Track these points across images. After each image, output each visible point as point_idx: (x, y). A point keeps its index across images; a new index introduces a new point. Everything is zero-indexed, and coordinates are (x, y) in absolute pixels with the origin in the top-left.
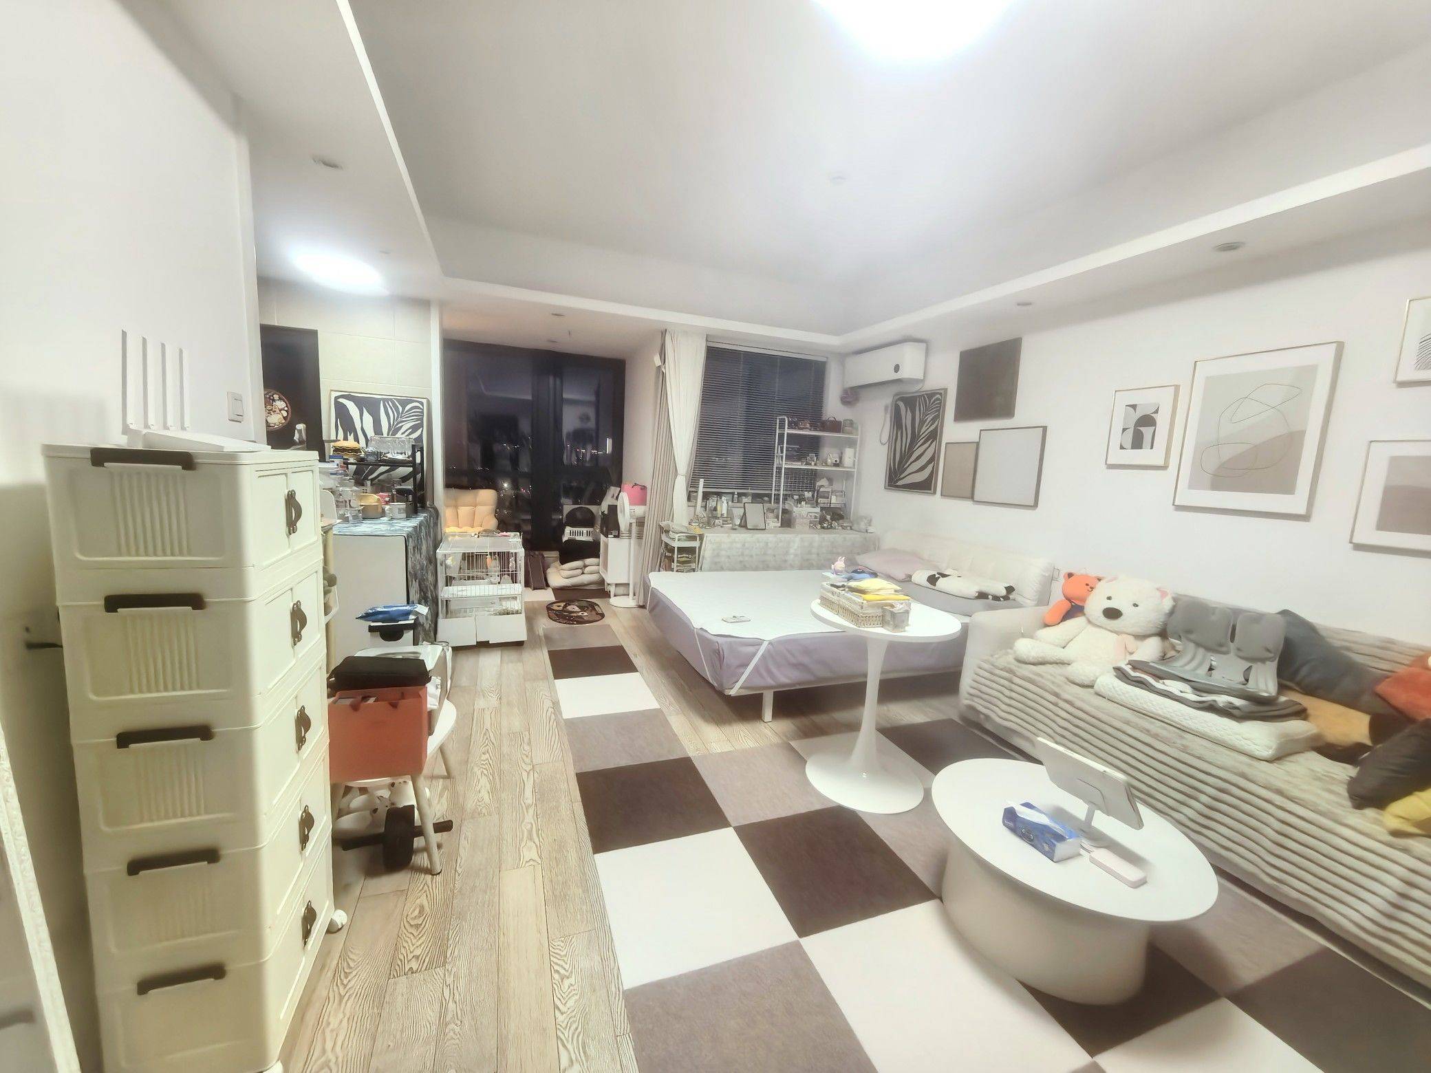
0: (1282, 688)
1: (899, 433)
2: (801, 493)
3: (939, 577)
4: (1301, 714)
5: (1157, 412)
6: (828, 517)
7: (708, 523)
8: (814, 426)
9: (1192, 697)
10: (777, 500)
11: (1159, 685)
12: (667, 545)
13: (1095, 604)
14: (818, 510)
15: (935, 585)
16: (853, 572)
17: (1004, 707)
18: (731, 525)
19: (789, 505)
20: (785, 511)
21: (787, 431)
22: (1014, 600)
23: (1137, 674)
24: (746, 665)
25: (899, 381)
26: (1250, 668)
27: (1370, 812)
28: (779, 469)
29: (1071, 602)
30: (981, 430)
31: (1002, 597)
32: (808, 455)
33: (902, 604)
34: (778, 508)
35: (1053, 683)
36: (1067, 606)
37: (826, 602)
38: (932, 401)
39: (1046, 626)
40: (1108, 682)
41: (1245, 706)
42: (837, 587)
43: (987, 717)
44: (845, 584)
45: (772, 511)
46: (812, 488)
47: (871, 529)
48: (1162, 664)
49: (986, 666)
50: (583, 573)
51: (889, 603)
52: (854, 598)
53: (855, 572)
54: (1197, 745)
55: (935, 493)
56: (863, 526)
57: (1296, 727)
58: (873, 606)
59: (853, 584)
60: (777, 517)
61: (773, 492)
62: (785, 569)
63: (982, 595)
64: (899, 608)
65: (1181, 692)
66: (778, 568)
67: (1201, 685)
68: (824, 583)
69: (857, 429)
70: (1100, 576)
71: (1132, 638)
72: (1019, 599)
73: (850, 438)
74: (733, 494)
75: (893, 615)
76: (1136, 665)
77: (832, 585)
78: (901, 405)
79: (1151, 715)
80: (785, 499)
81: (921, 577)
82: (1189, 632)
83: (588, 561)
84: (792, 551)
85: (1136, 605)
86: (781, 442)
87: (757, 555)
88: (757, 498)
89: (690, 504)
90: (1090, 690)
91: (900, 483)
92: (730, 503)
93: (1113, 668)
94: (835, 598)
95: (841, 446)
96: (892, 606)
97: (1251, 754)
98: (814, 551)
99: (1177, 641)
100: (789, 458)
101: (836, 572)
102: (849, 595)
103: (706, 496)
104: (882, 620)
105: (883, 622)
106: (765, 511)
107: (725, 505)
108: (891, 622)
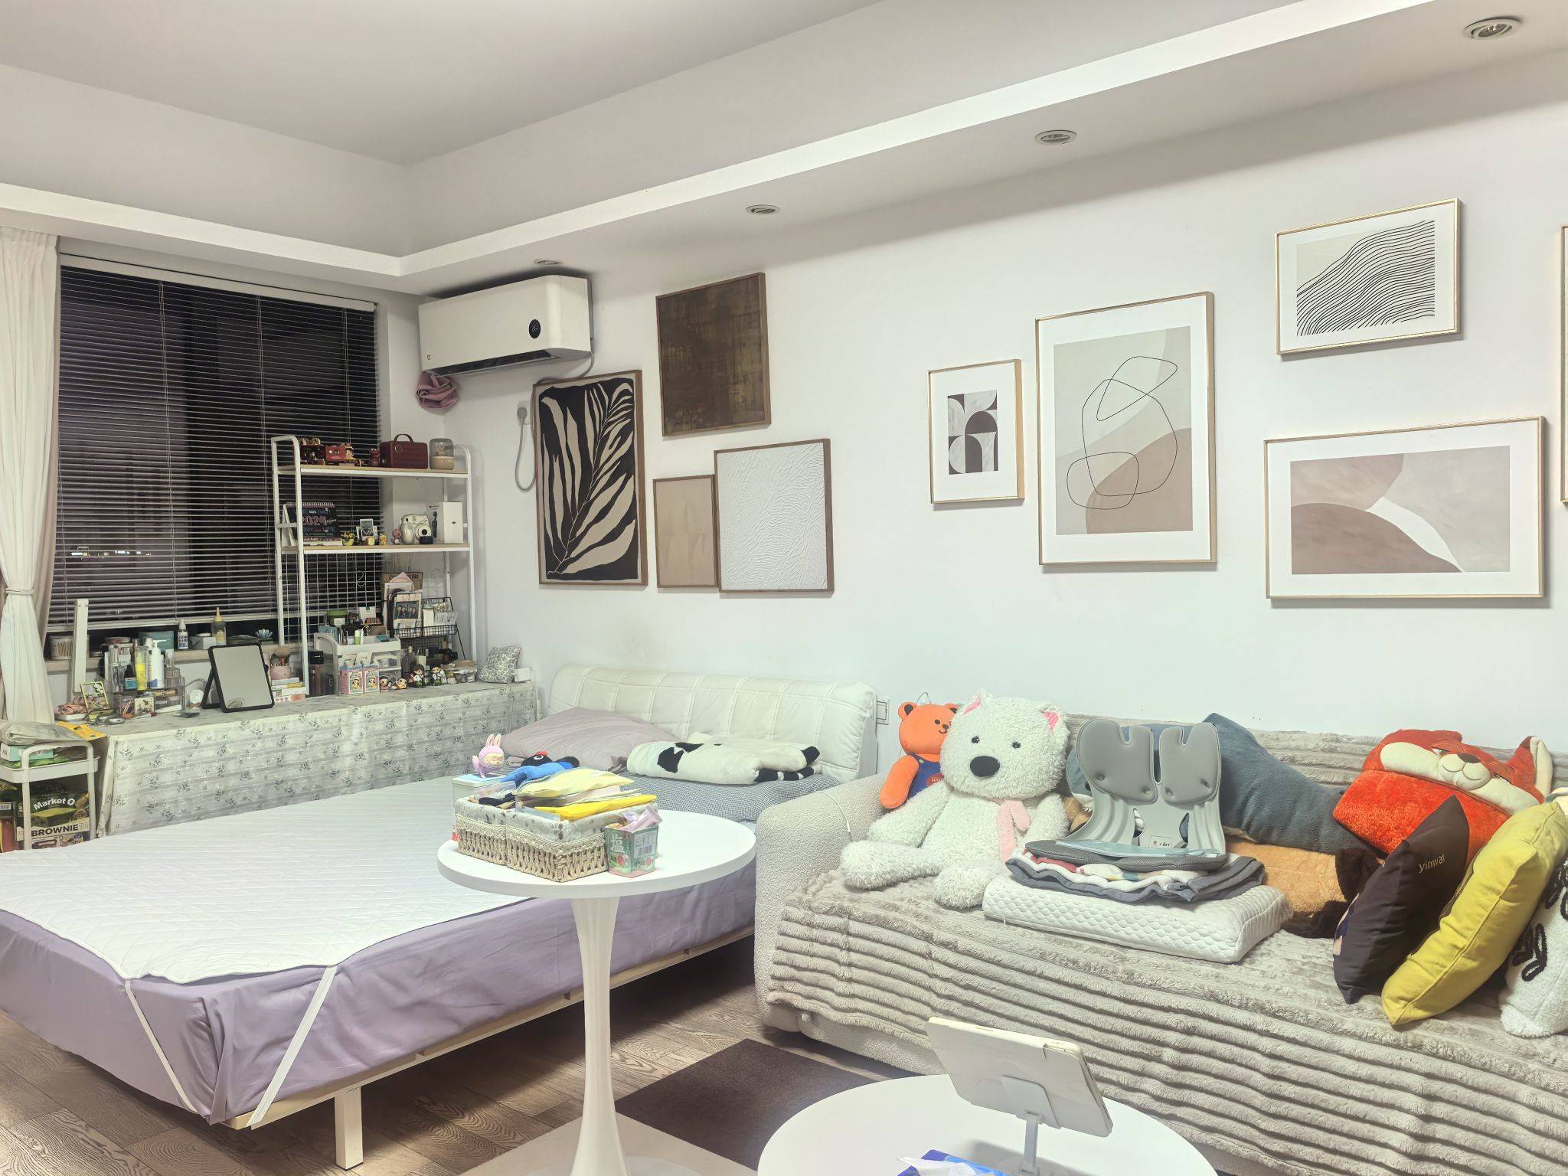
0: (1231, 840)
1: (556, 465)
2: (349, 611)
3: (681, 753)
4: (1258, 876)
5: (994, 406)
6: (422, 660)
7: (115, 711)
8: (364, 457)
9: (1126, 885)
10: (293, 633)
11: (1077, 878)
13: (956, 758)
14: (395, 645)
15: (675, 770)
16: (525, 763)
17: (842, 987)
18: (179, 707)
19: (325, 641)
20: (316, 658)
21: (300, 469)
22: (820, 773)
23: (1043, 866)
24: (281, 1041)
25: (542, 354)
26: (1186, 819)
27: (1367, 1003)
28: (291, 562)
29: (918, 758)
30: (716, 452)
31: (800, 771)
32: (358, 524)
33: (640, 812)
34: (298, 652)
35: (917, 915)
36: (914, 766)
37: (470, 841)
38: (615, 397)
39: (886, 811)
40: (1004, 893)
41: (1194, 881)
42: (495, 803)
43: (813, 1015)
44: (514, 792)
45: (284, 660)
46: (374, 595)
47: (521, 675)
48: (1072, 840)
49: (798, 913)
51: (615, 816)
52: (538, 818)
53: (529, 761)
54: (1145, 966)
55: (645, 583)
56: (502, 669)
57: (1259, 898)
58: (581, 830)
59: (531, 789)
60: (299, 673)
61: (281, 616)
62: (335, 792)
63: (766, 774)
64: (637, 822)
65: (1109, 881)
66: (318, 794)
67: (1134, 862)
68: (464, 801)
69: (463, 459)
70: (955, 702)
71: (1019, 804)
72: (828, 770)
73: (449, 479)
74: (175, 629)
75: (628, 839)
76: (1038, 851)
77: (484, 801)
78: (553, 405)
79: (1075, 933)
80: (313, 629)
81: (645, 758)
82: (1100, 776)
84: (346, 748)
85: (1016, 745)
86: (288, 494)
87: (260, 770)
88: (239, 633)
89: (53, 665)
90: (977, 914)
91: (572, 569)
92: (170, 652)
93: (1007, 864)
94: (494, 829)
95: (432, 497)
96: (622, 821)
97: (1214, 957)
98: (400, 739)
99: (1084, 796)
100: (310, 532)
101: (487, 771)
102: (528, 815)
103: (98, 642)
104: (606, 856)
105: (609, 861)
106: (267, 663)
107: (156, 659)
108: (626, 857)
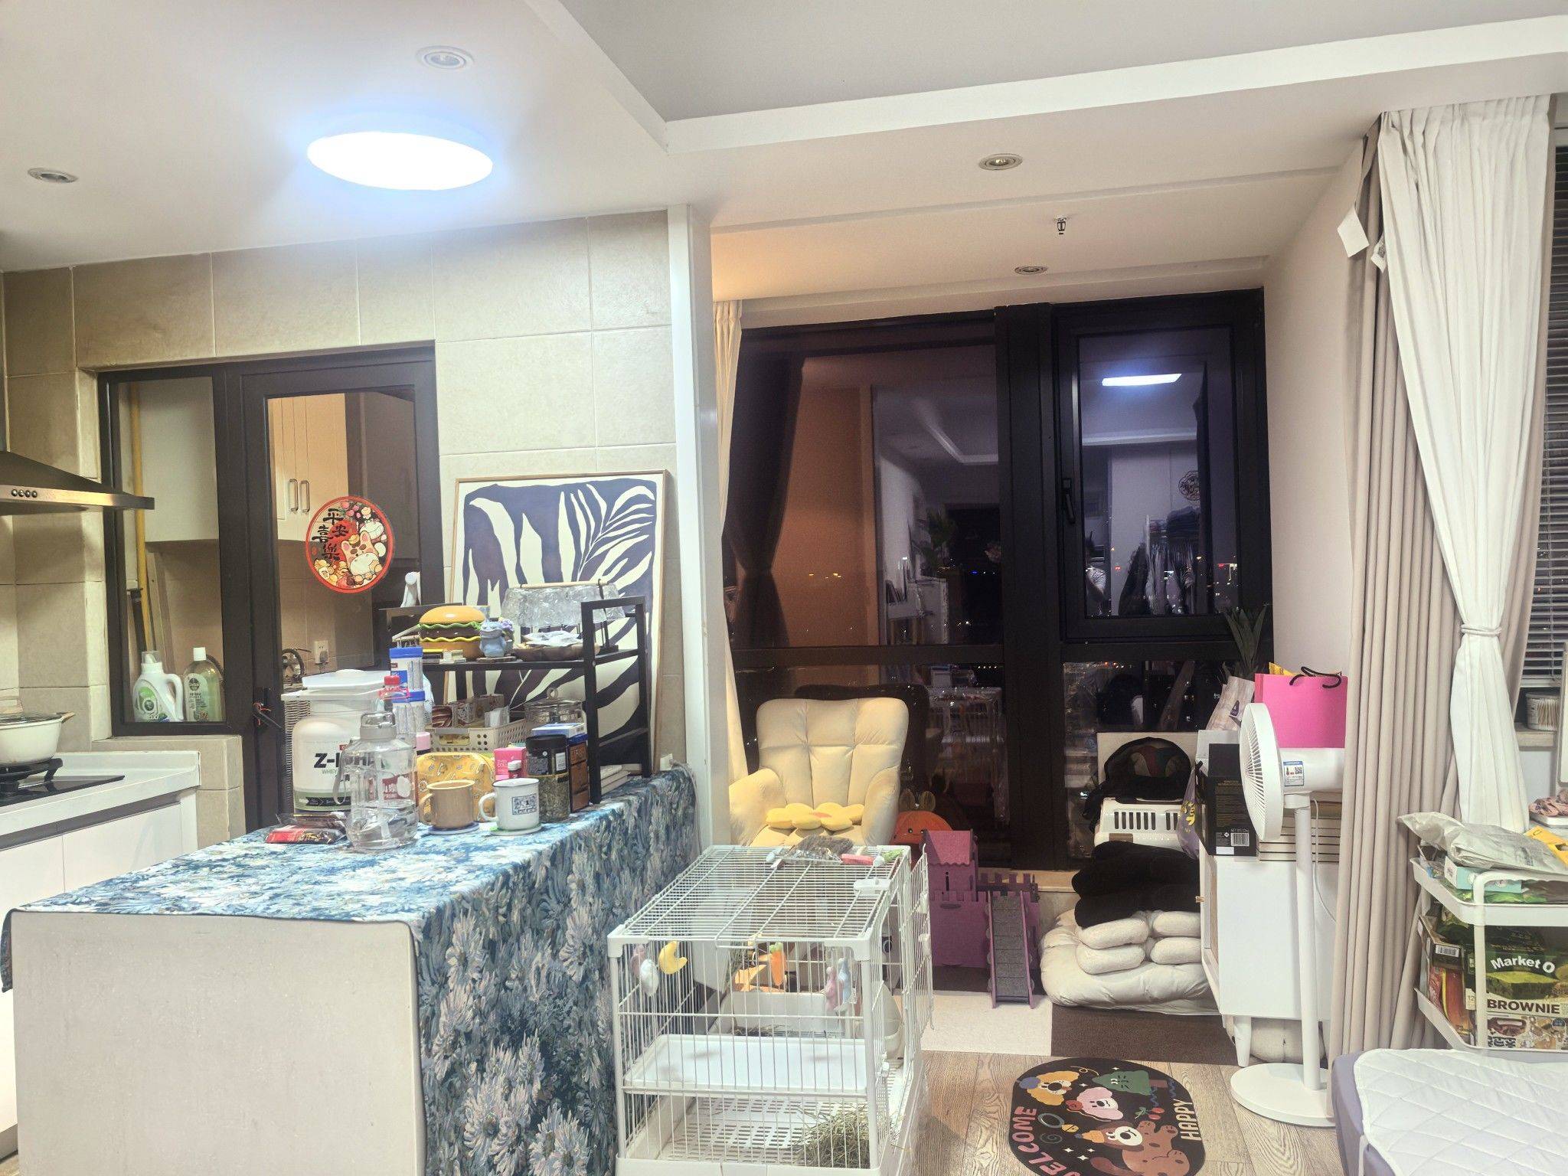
12: (1436, 908)
50: (1148, 960)
83: (1164, 920)
